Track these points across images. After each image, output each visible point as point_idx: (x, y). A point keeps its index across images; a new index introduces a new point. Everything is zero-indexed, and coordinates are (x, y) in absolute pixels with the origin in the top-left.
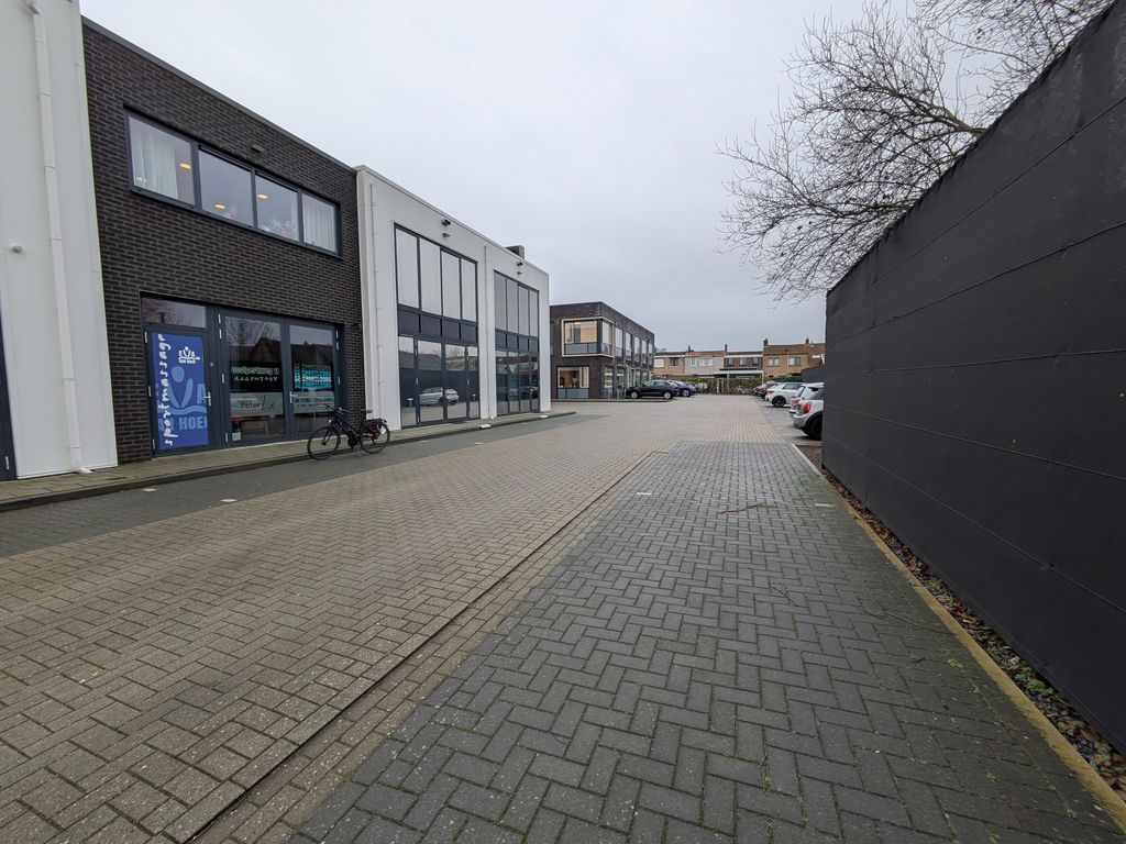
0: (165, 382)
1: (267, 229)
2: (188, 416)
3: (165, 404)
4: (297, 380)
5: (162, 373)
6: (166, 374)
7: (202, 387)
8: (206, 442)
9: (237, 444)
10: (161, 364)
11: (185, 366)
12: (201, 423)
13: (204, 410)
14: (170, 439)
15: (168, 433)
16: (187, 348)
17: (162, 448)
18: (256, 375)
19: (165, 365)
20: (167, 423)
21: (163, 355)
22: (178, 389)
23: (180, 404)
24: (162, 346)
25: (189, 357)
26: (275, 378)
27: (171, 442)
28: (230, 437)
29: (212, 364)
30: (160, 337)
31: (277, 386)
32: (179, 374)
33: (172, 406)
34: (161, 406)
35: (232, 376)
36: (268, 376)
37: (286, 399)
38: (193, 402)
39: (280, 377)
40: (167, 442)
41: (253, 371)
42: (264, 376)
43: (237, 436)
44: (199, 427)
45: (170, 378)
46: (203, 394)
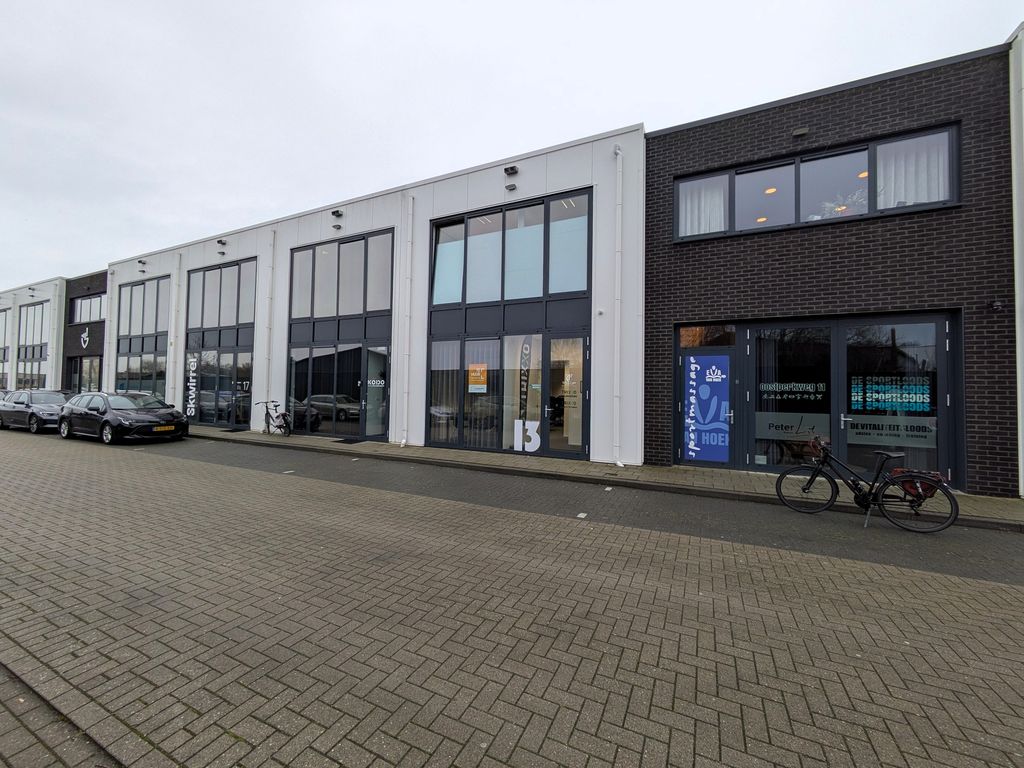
0: (693, 399)
1: (817, 218)
2: (710, 431)
3: (692, 418)
4: (857, 397)
5: (691, 391)
6: (694, 392)
7: (725, 404)
8: (726, 460)
9: (760, 468)
10: (691, 383)
11: (712, 384)
12: (722, 440)
13: (726, 427)
14: (693, 451)
15: (692, 445)
16: (714, 368)
17: (686, 458)
18: (791, 392)
19: (694, 383)
20: (692, 436)
21: (693, 375)
22: (703, 406)
23: (704, 419)
24: (693, 367)
25: (715, 376)
26: (819, 396)
27: (694, 454)
28: (752, 459)
29: (737, 382)
30: (692, 359)
31: (822, 406)
32: (705, 392)
33: (697, 421)
34: (688, 421)
35: (761, 393)
36: (809, 393)
37: (834, 424)
38: (716, 418)
39: (827, 394)
40: (690, 453)
41: (786, 387)
42: (803, 393)
43: (761, 460)
44: (720, 444)
45: (697, 396)
46: (726, 412)
